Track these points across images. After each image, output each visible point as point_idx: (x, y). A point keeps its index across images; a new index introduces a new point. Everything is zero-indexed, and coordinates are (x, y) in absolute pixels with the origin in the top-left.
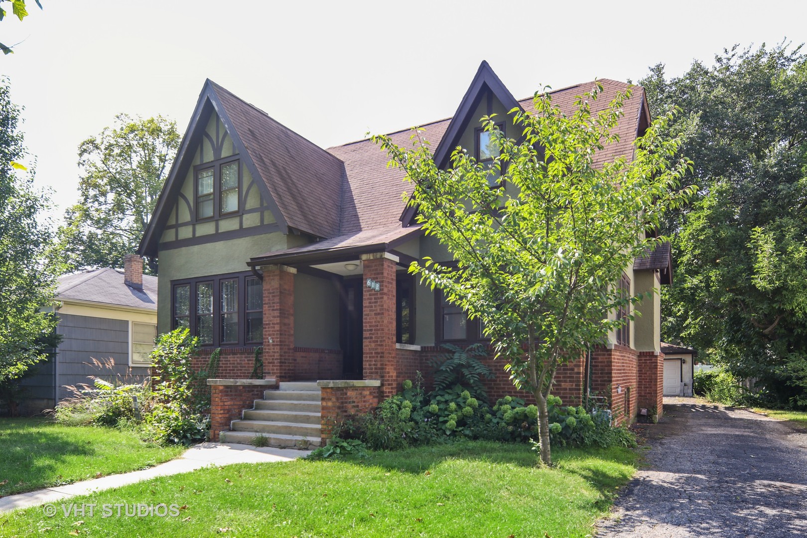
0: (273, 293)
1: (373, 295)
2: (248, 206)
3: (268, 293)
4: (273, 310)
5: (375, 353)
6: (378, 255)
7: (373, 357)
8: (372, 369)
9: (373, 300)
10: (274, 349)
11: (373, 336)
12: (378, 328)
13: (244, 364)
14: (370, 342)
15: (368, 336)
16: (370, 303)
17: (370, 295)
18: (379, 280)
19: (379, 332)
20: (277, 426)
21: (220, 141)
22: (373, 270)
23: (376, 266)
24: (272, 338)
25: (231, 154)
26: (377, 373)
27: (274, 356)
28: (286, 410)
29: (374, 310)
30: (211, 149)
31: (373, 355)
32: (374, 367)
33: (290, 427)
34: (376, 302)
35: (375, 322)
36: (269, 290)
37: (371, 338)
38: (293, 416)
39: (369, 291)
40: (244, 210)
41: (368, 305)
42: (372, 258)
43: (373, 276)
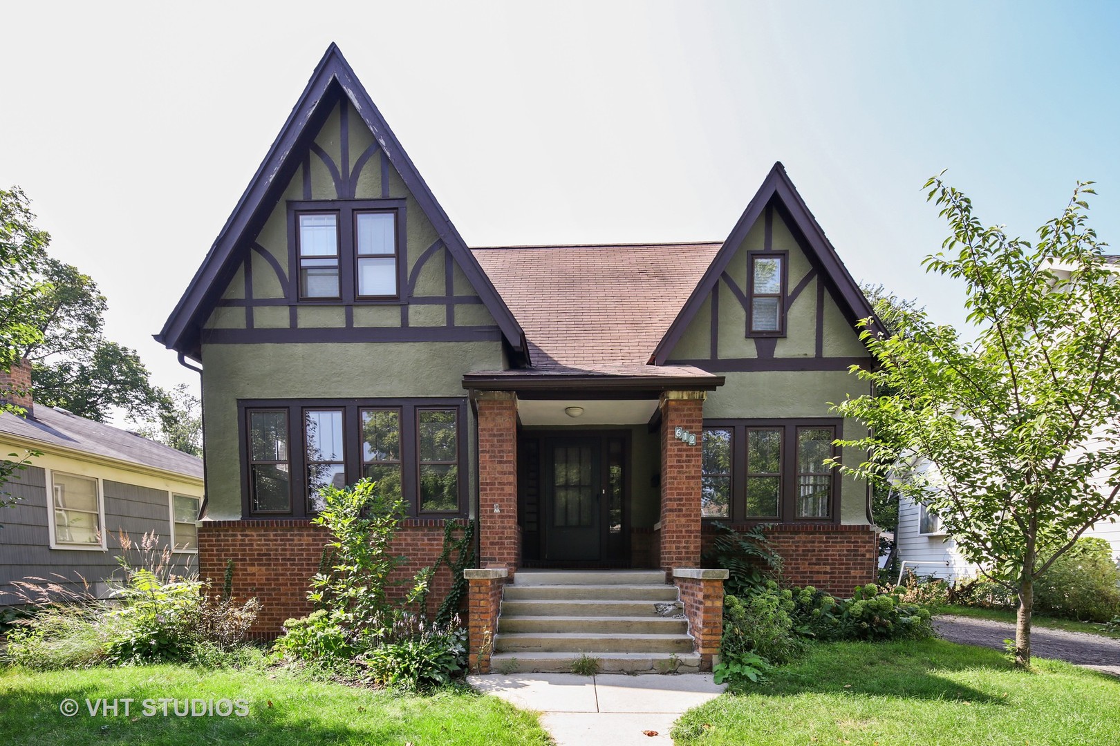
0: (501, 435)
1: (685, 450)
2: (419, 291)
3: (490, 435)
4: (500, 462)
5: (687, 531)
6: (697, 395)
7: (683, 537)
8: (680, 553)
9: (684, 458)
10: (502, 522)
11: (684, 508)
12: (692, 497)
13: (422, 545)
14: (679, 516)
15: (675, 507)
16: (679, 461)
17: (679, 450)
18: (694, 430)
19: (693, 503)
20: (591, 640)
21: (351, 168)
22: (685, 416)
23: (689, 409)
24: (500, 506)
25: (379, 196)
26: (689, 558)
27: (503, 533)
28: (565, 614)
29: (686, 472)
30: (331, 178)
31: (684, 534)
32: (684, 550)
33: (617, 641)
34: (689, 461)
35: (687, 488)
36: (492, 430)
37: (680, 510)
38: (600, 623)
39: (676, 444)
40: (410, 296)
41: (675, 464)
42: (685, 397)
43: (685, 424)
